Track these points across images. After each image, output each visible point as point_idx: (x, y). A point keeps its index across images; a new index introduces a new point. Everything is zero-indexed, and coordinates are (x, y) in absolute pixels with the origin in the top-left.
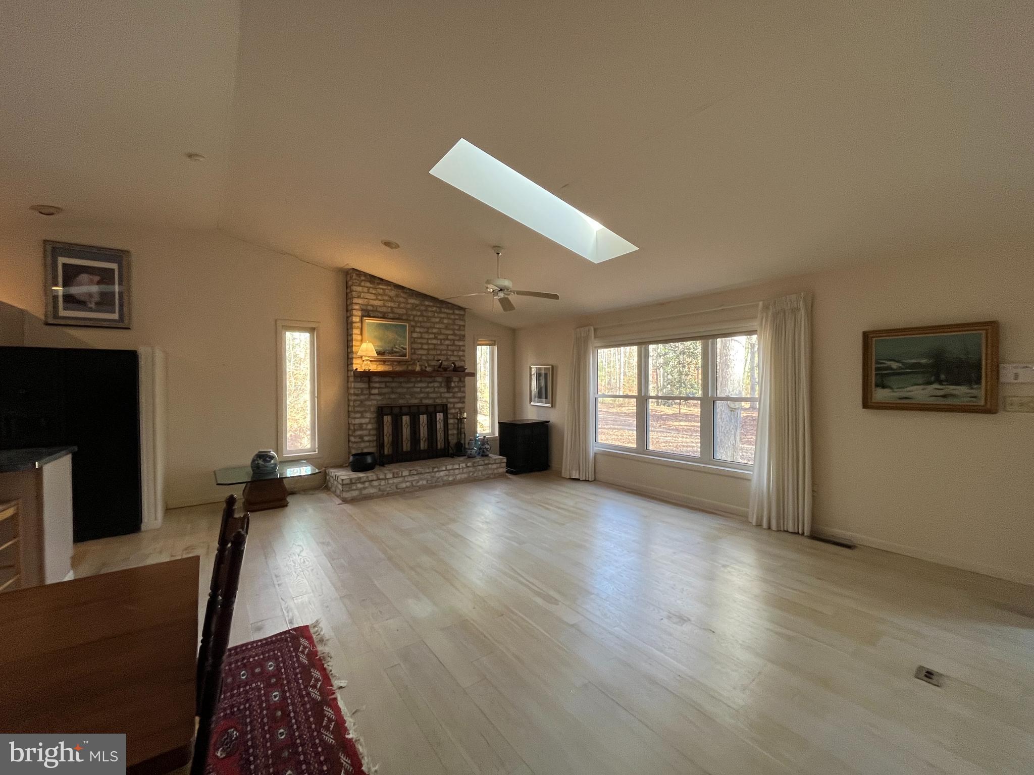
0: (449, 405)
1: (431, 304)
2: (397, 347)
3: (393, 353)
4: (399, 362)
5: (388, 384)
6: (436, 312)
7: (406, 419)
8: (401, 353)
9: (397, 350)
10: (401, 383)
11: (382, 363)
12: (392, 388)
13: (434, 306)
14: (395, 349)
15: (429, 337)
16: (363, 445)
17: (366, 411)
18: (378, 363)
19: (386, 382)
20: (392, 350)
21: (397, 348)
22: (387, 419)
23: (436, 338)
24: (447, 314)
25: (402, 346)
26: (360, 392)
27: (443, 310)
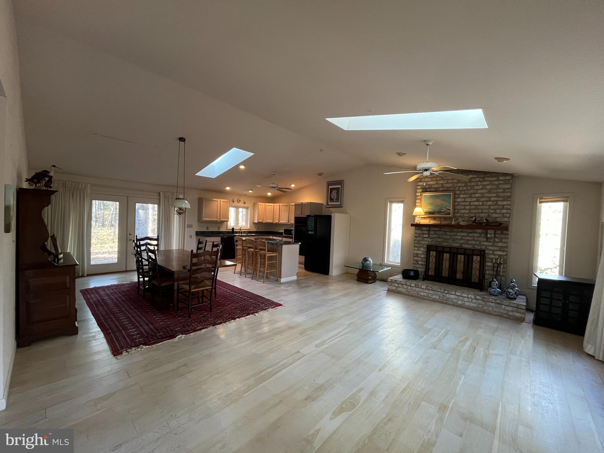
0: (487, 251)
1: (475, 176)
2: (443, 208)
3: (440, 213)
4: (445, 218)
5: (436, 232)
6: (479, 181)
7: (446, 256)
8: (446, 213)
9: (444, 211)
10: (446, 232)
11: (433, 219)
12: (439, 235)
13: (477, 177)
14: (442, 210)
15: (471, 201)
16: (418, 266)
17: (421, 247)
18: (430, 219)
19: (435, 231)
20: (440, 211)
21: (443, 210)
22: (433, 254)
23: (478, 201)
24: (490, 181)
25: (447, 208)
26: (418, 235)
27: (486, 179)
